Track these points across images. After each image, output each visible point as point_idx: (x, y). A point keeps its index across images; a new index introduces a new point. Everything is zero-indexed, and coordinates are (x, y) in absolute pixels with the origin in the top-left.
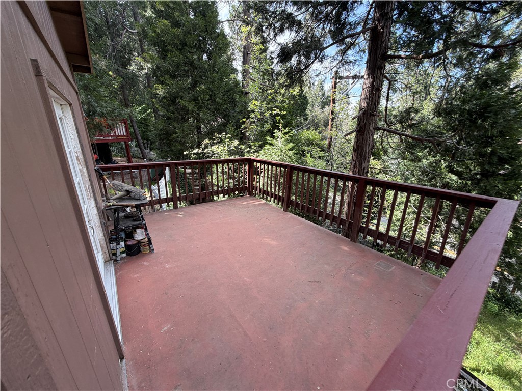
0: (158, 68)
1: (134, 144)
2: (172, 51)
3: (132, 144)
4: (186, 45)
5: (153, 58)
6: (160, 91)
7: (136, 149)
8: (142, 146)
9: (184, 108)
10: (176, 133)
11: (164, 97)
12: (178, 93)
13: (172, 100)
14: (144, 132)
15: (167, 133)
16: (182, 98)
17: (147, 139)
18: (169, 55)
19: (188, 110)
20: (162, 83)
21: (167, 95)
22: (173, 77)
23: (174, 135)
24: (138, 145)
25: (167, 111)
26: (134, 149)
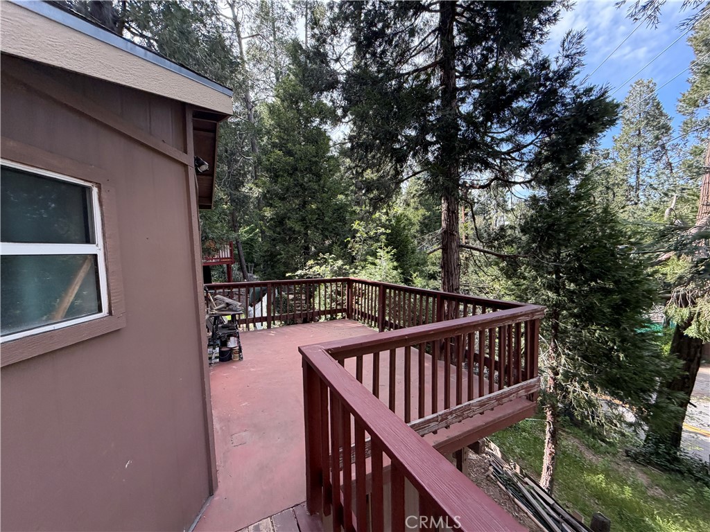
0: (268, 192)
1: (237, 267)
2: (282, 176)
3: (235, 266)
4: (297, 170)
5: (264, 183)
6: (268, 213)
7: (238, 273)
8: (245, 269)
9: (290, 229)
10: (281, 254)
11: (271, 219)
12: (286, 214)
13: (280, 221)
14: (249, 254)
15: (271, 254)
16: (289, 218)
17: (252, 261)
18: (280, 180)
19: (294, 231)
20: (271, 205)
21: (275, 217)
22: (282, 199)
23: (279, 257)
24: (241, 269)
25: (274, 232)
26: (236, 273)
